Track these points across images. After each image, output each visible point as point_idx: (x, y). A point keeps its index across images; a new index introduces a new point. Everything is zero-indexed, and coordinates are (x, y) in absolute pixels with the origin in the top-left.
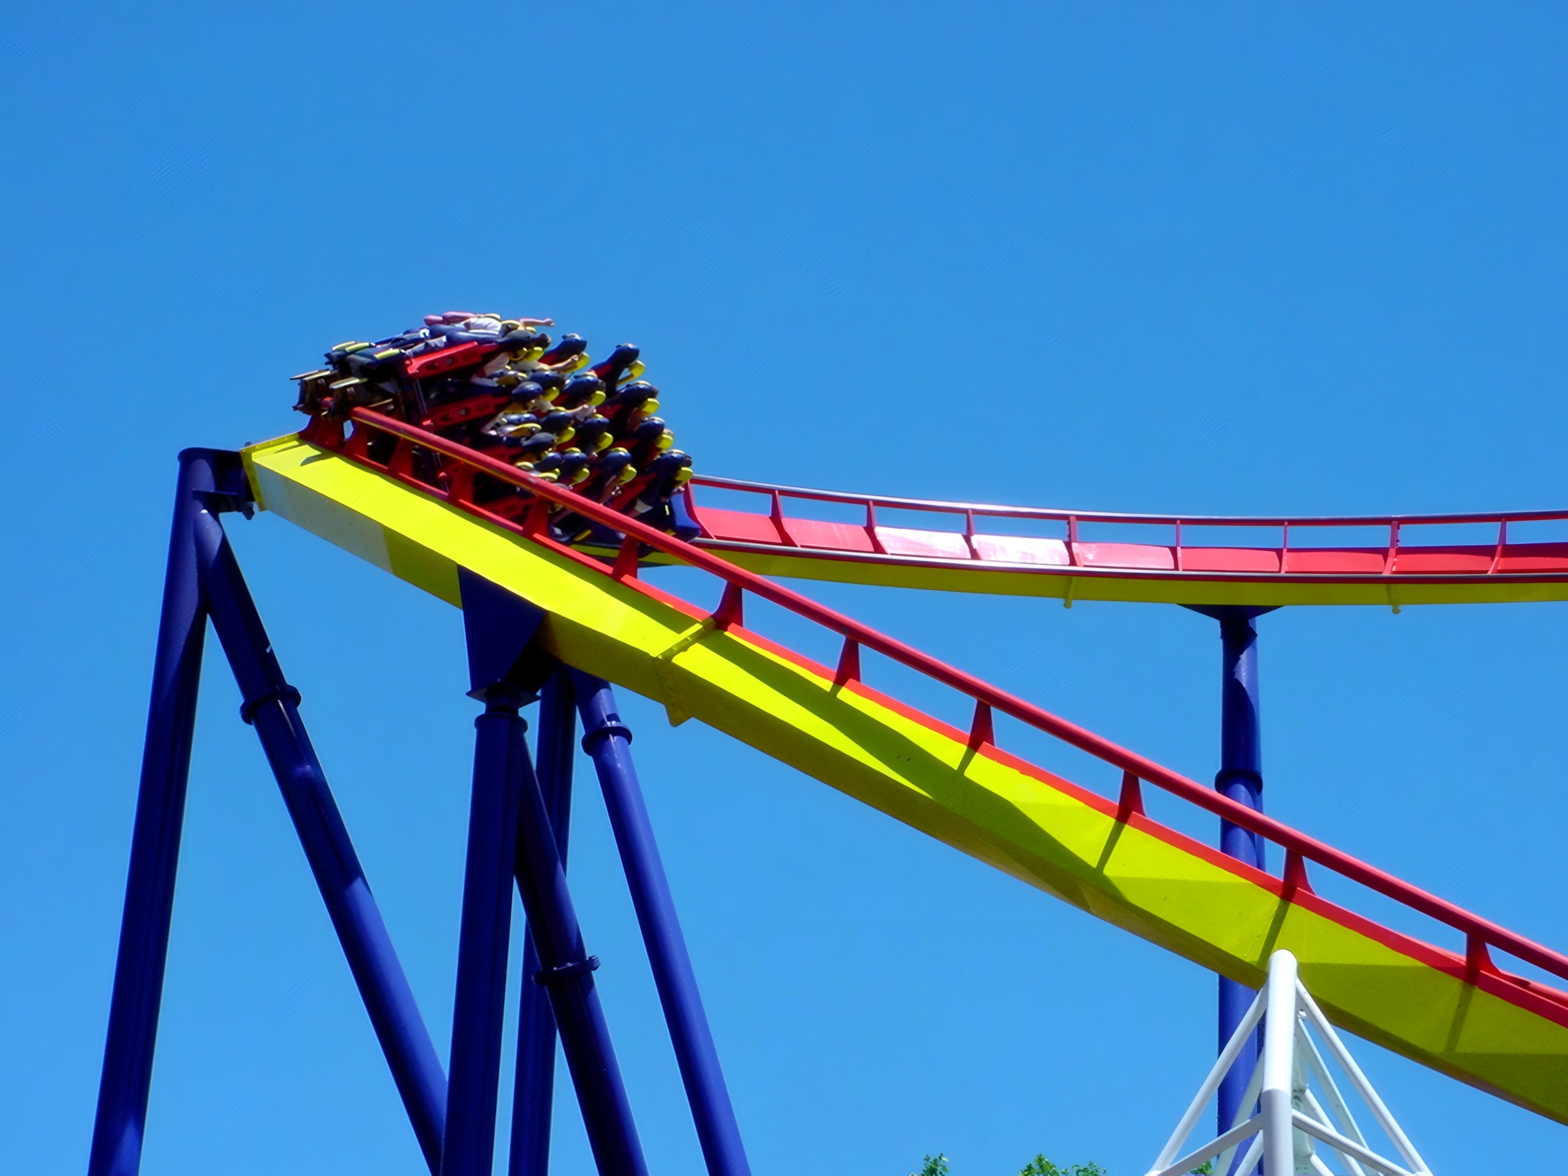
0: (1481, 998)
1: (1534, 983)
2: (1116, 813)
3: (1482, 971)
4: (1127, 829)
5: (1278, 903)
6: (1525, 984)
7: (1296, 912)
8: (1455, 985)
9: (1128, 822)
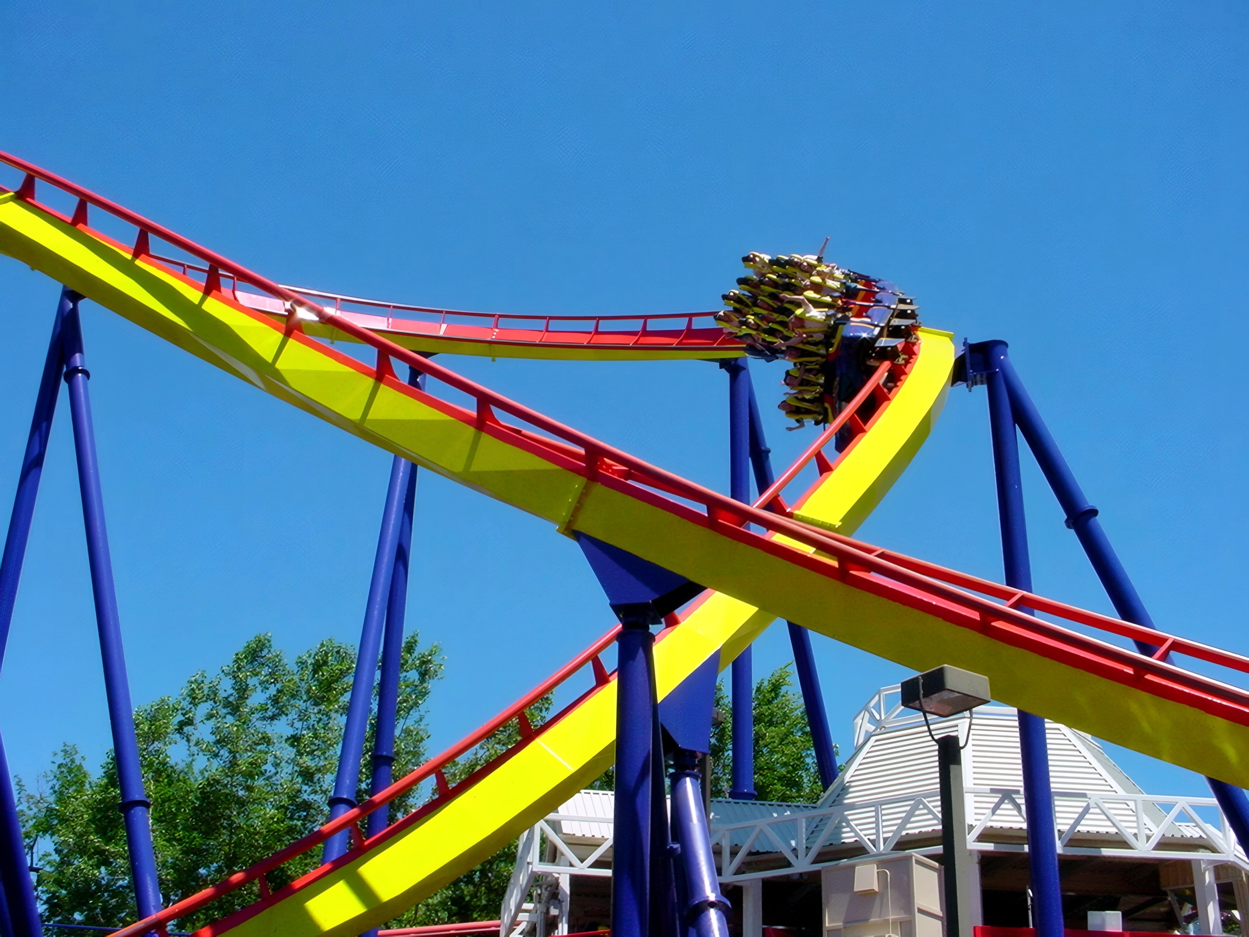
0: (487, 439)
1: (524, 431)
2: (284, 331)
3: (487, 422)
4: (291, 342)
5: (372, 384)
6: (518, 432)
7: (384, 389)
8: (471, 430)
9: (292, 335)
